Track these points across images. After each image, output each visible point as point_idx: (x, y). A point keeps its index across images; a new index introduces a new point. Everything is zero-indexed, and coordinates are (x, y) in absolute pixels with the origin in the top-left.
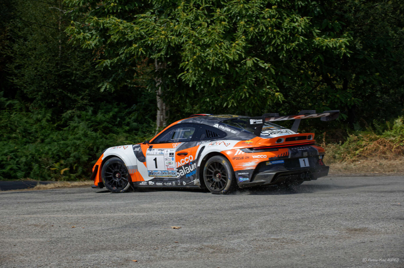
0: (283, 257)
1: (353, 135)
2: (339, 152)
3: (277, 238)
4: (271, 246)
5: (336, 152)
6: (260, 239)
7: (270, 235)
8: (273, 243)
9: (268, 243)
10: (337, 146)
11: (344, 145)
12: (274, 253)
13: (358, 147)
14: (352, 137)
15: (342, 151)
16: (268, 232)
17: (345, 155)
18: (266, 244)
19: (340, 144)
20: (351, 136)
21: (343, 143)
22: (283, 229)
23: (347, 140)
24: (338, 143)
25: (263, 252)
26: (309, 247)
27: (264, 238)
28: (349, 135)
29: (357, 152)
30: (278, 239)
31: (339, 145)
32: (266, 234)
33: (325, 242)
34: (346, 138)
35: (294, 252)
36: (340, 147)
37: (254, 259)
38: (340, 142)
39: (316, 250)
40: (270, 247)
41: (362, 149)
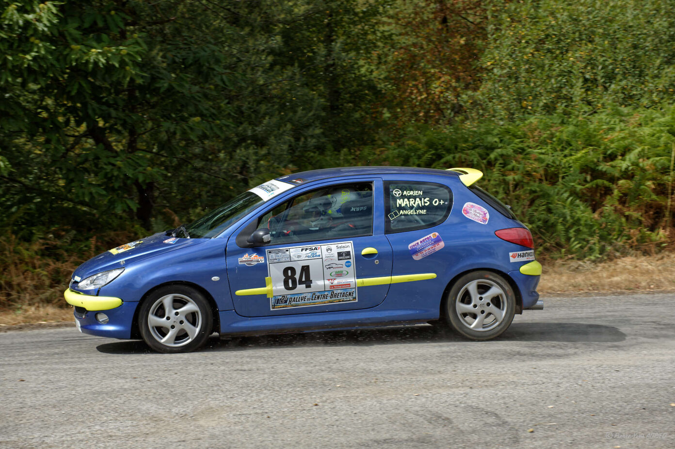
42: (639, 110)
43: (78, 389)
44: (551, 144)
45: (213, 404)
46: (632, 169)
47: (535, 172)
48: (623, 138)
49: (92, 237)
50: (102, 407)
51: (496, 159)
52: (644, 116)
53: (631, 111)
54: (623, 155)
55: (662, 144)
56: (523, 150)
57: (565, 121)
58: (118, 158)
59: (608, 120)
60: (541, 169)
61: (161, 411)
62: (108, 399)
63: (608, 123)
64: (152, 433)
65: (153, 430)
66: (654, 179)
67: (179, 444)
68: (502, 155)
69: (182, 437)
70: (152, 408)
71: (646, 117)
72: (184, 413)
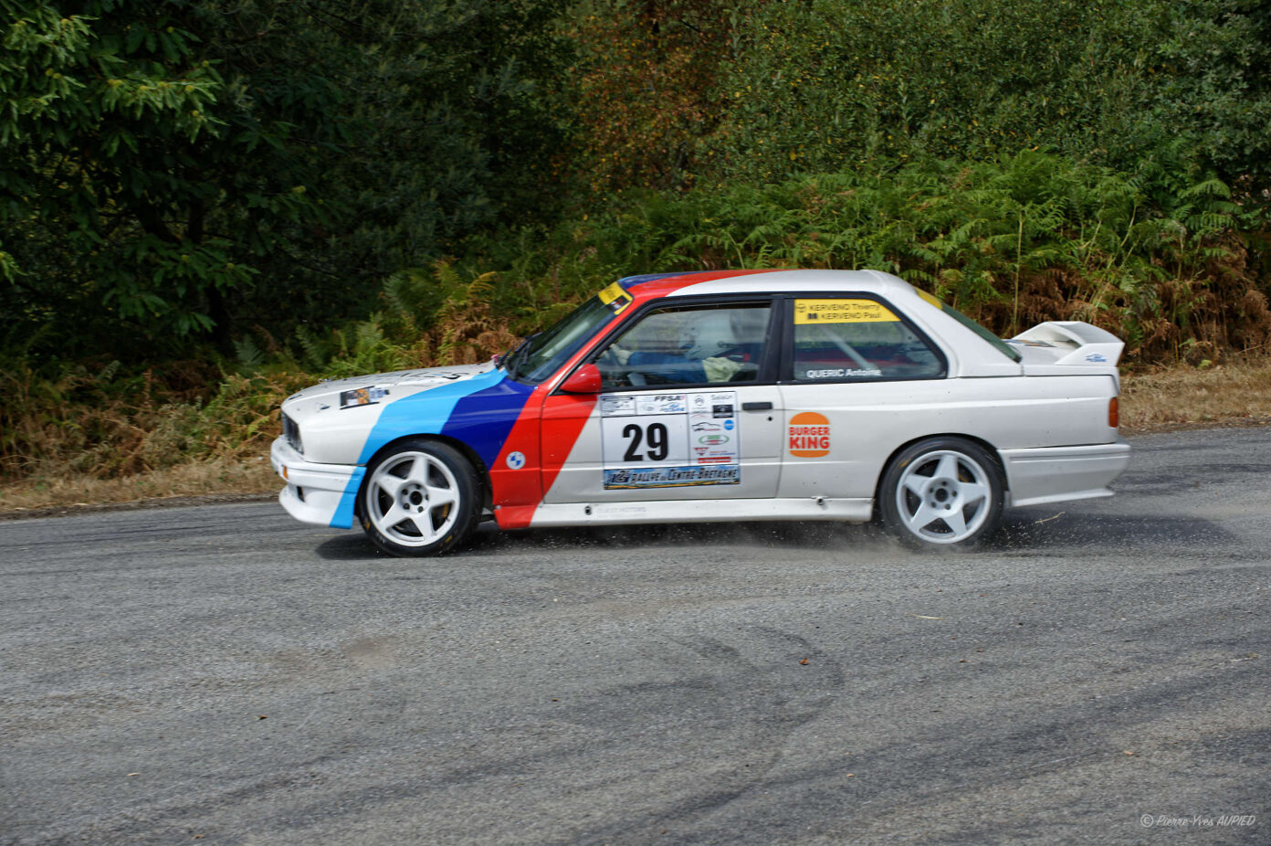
0: (96, 749)
1: (238, 375)
2: (196, 430)
3: (67, 694)
4: (56, 720)
5: (186, 430)
6: (17, 700)
7: (42, 687)
8: (59, 710)
9: (44, 710)
10: (190, 410)
11: (209, 408)
12: (69, 738)
13: (254, 413)
14: (234, 382)
15: (205, 427)
16: (36, 679)
17: (215, 438)
18: (37, 714)
19: (199, 405)
20: (230, 379)
21: (205, 403)
22: (81, 666)
23: (220, 393)
24: (193, 402)
25: (33, 740)
26: (173, 716)
27: (27, 697)
28: (225, 375)
29: (252, 428)
30: (70, 699)
31: (194, 407)
32: (33, 686)
33: (218, 699)
34: (218, 386)
35: (127, 734)
36: (200, 413)
37: (9, 763)
38: (199, 398)
39: (194, 722)
40: (52, 721)
41: (265, 419)
42: (965, 163)
43: (159, 612)
44: (838, 216)
45: (369, 632)
46: (962, 254)
47: (817, 259)
48: (945, 207)
49: (145, 370)
50: (199, 640)
51: (758, 240)
52: (973, 172)
53: (954, 165)
54: (946, 232)
55: (1004, 214)
56: (798, 226)
57: (858, 180)
58: (182, 250)
59: (922, 179)
60: (827, 254)
61: (291, 646)
62: (208, 627)
63: (920, 185)
64: (283, 681)
65: (283, 676)
66: (992, 268)
67: (326, 697)
68: (767, 236)
69: (330, 686)
70: (278, 641)
71: (977, 174)
72: (327, 649)
